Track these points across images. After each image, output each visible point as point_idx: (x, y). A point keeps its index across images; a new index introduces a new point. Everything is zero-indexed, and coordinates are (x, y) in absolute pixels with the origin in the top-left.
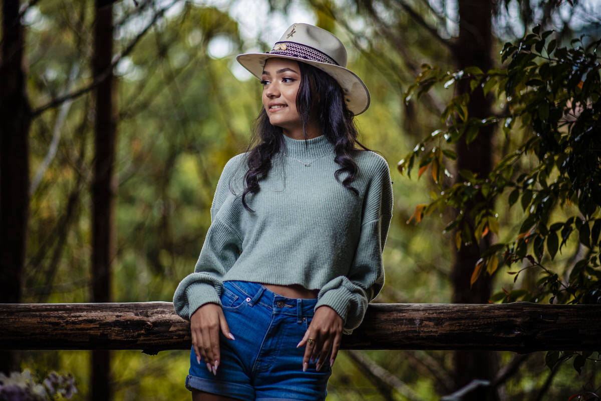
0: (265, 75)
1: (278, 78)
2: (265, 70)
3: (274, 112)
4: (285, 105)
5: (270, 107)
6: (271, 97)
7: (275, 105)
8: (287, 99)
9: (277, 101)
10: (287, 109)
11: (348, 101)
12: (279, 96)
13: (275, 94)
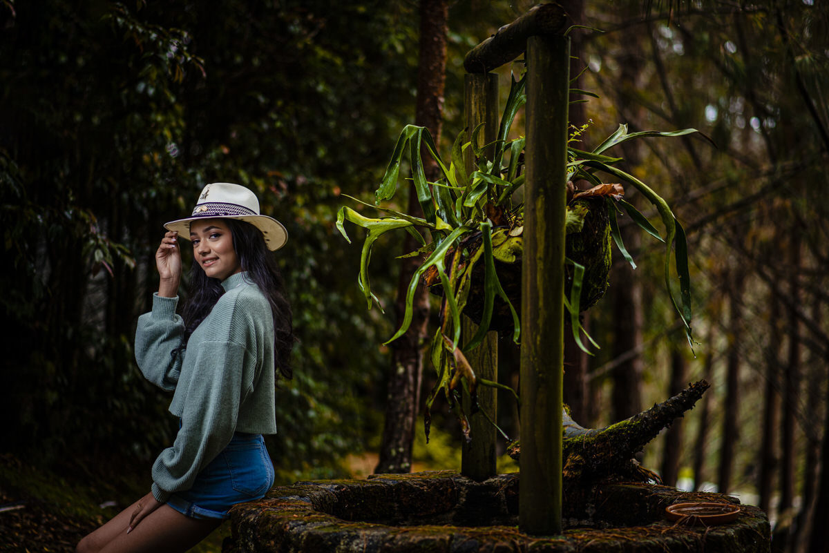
0: (193, 236)
1: (205, 236)
2: (192, 232)
3: (209, 266)
4: (217, 258)
5: (204, 262)
6: (204, 254)
7: (207, 260)
8: (218, 253)
9: (208, 256)
10: (219, 261)
11: (268, 240)
12: (209, 252)
13: (206, 250)
